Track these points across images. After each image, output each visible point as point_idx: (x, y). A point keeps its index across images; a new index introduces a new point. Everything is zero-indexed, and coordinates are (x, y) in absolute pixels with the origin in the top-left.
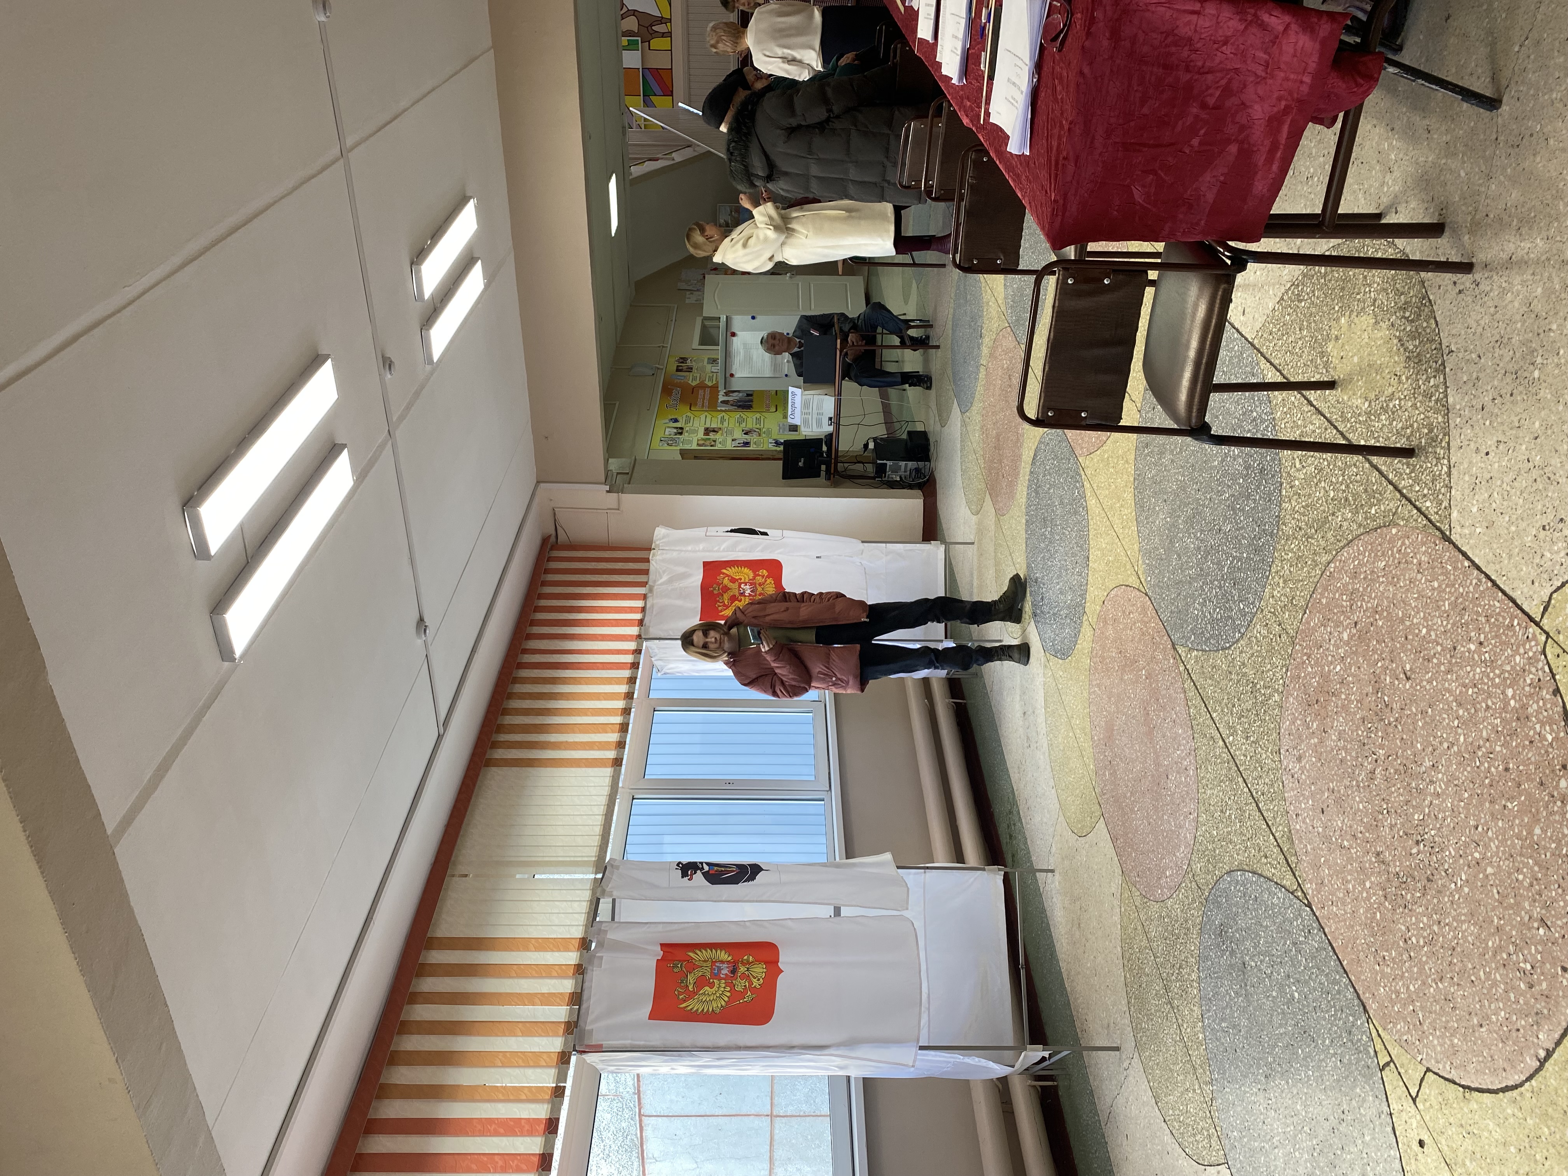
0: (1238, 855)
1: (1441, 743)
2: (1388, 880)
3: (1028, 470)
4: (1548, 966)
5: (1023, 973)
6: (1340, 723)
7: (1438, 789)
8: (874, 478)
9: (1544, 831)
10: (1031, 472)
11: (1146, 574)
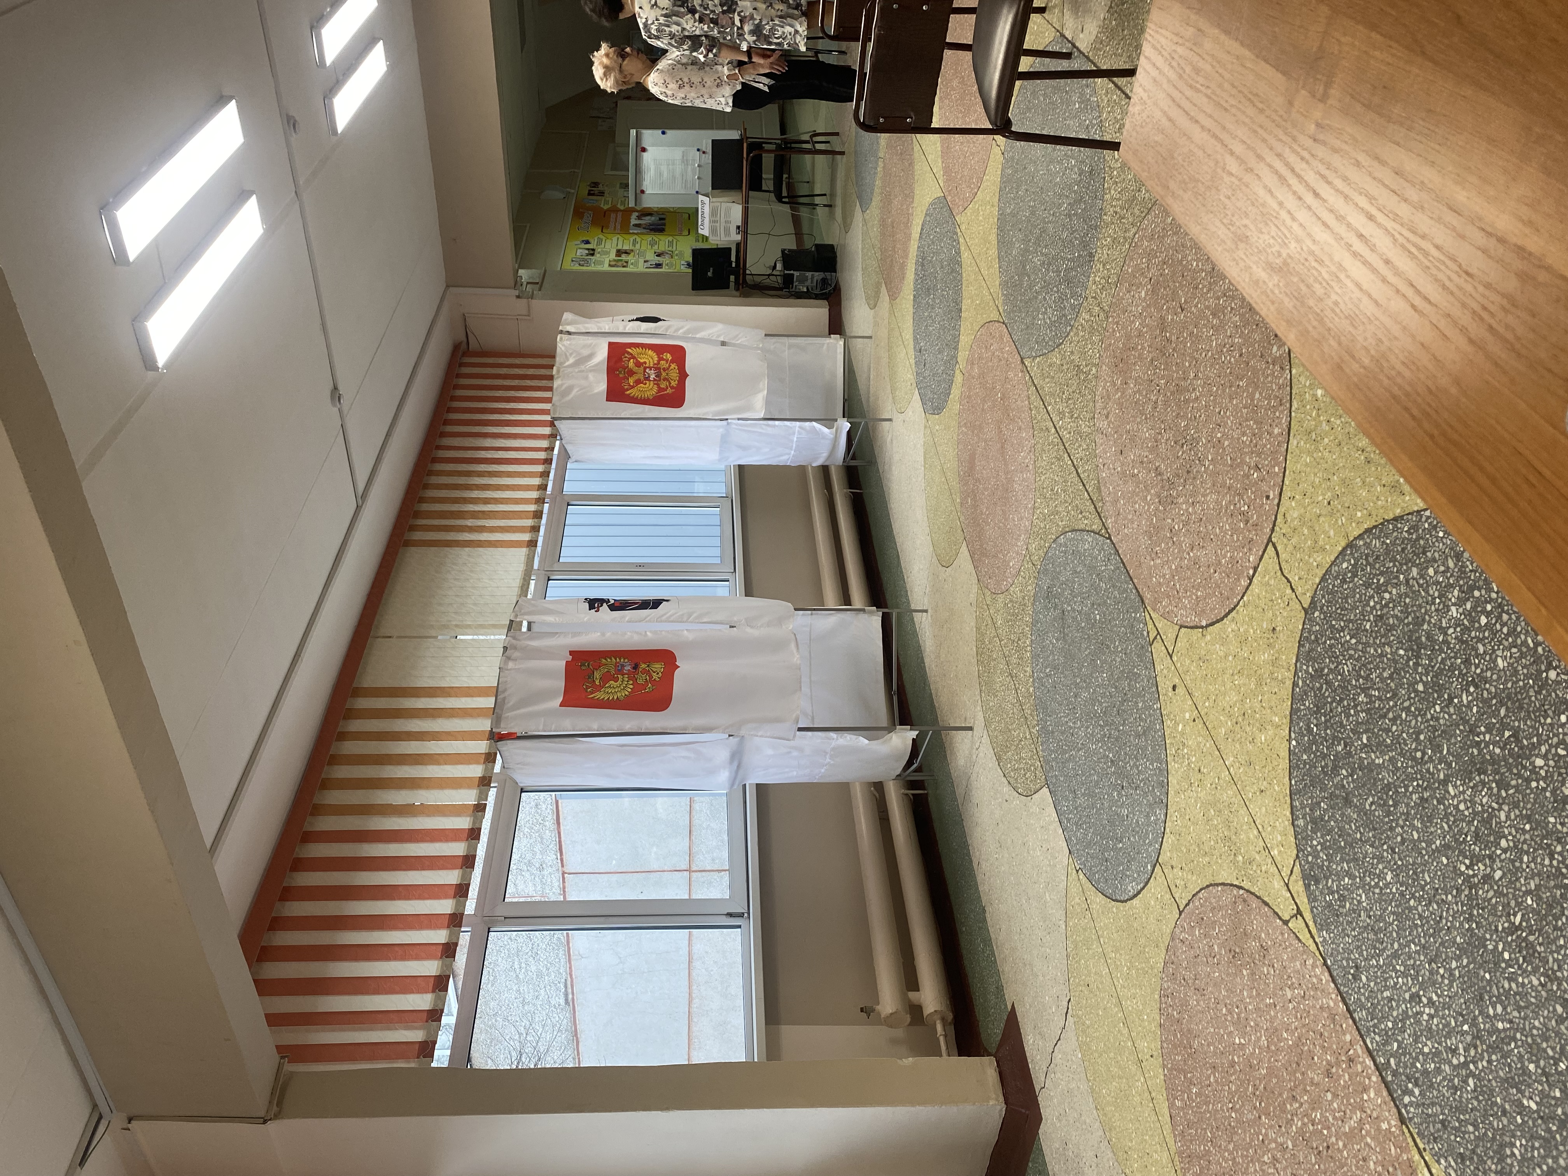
0: (1061, 522)
1: (1201, 354)
2: (1162, 487)
3: (916, 247)
4: (1258, 500)
6: (1137, 371)
7: (1198, 394)
8: (781, 289)
9: (1260, 394)
10: (919, 247)
11: (1005, 303)
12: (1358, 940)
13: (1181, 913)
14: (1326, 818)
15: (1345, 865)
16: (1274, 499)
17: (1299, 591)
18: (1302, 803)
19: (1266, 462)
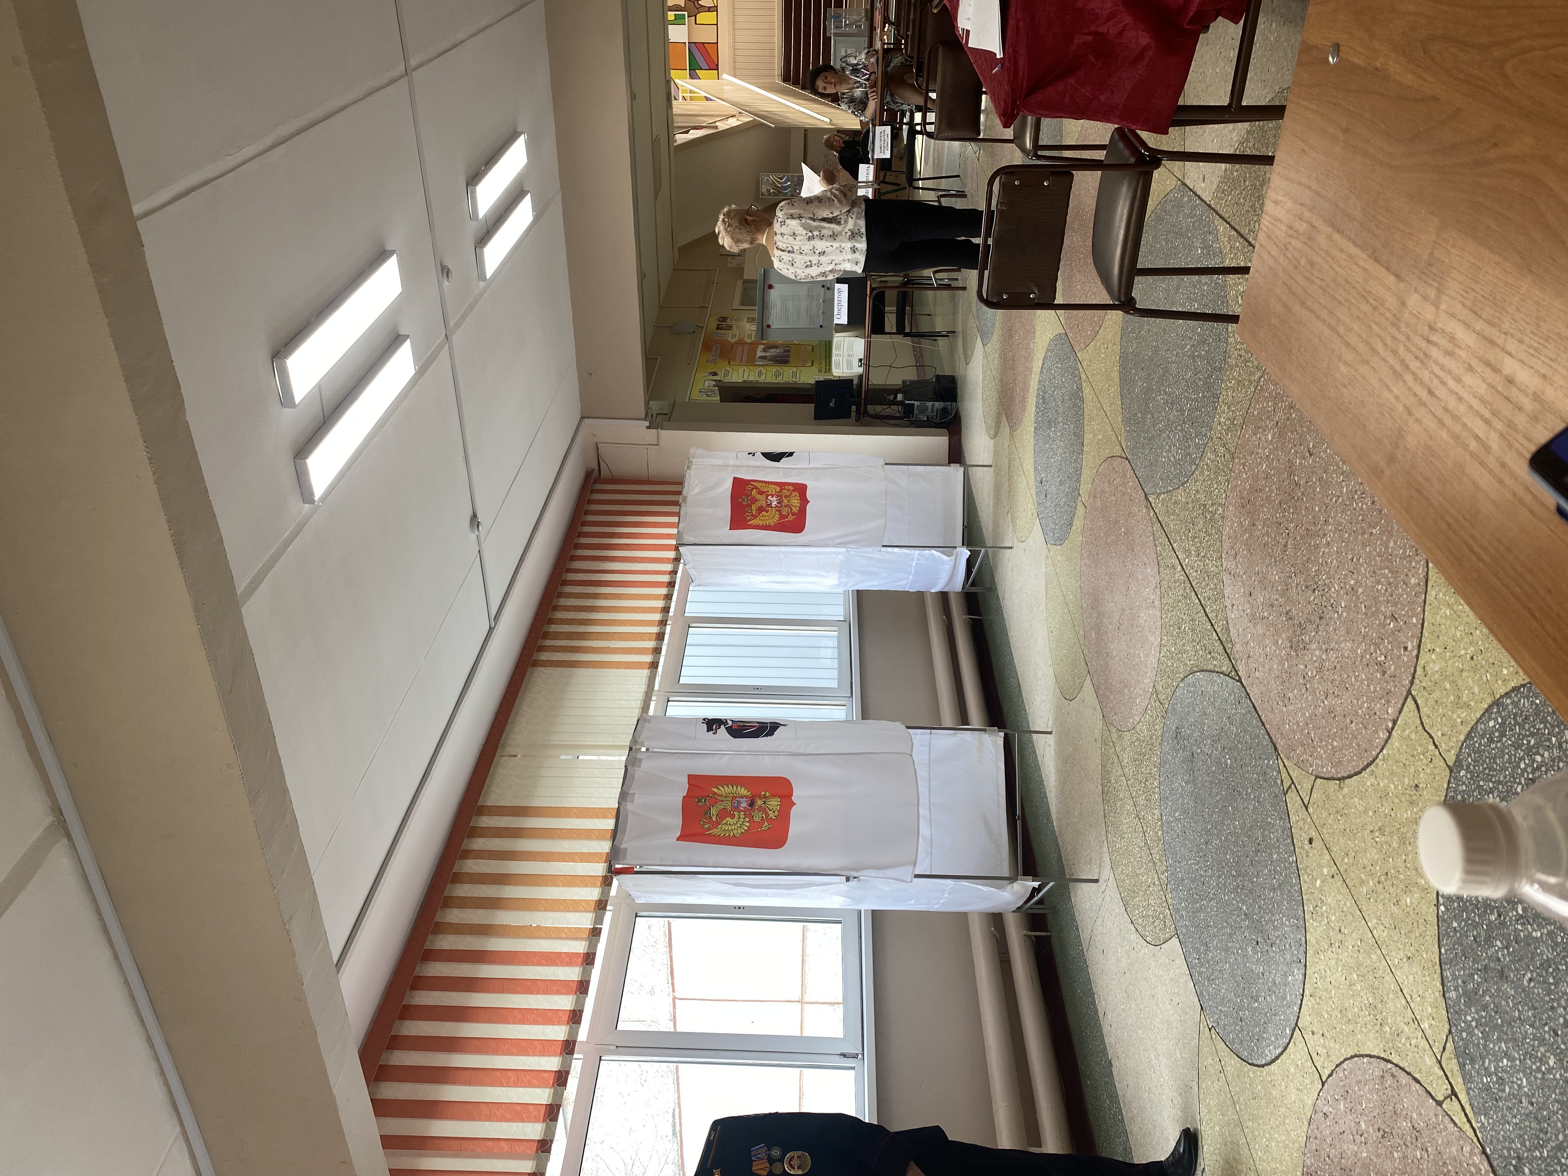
0: (1190, 661)
1: (1331, 500)
2: (1294, 632)
3: (1037, 380)
4: (1395, 651)
5: (1019, 823)
6: (1265, 513)
7: (1329, 539)
8: (901, 418)
9: (1395, 542)
10: (1040, 381)
11: (1127, 440)
12: (1520, 1129)
13: (1323, 1084)
14: (1481, 992)
15: (1503, 1045)
16: (1412, 650)
17: (1443, 747)
18: (1453, 974)
19: (1403, 612)
